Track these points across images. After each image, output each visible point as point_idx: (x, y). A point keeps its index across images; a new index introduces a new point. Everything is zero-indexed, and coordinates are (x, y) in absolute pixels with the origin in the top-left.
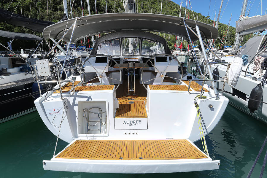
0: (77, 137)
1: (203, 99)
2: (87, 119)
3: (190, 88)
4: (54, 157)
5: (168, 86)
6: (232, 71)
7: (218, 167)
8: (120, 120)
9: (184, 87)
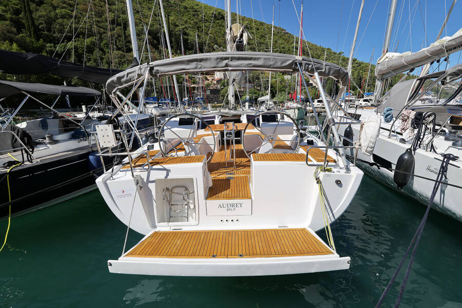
0: (155, 227)
1: (327, 173)
2: (169, 202)
3: (309, 156)
4: (123, 255)
5: (279, 156)
6: (366, 134)
7: (347, 266)
8: (214, 203)
9: (302, 155)
